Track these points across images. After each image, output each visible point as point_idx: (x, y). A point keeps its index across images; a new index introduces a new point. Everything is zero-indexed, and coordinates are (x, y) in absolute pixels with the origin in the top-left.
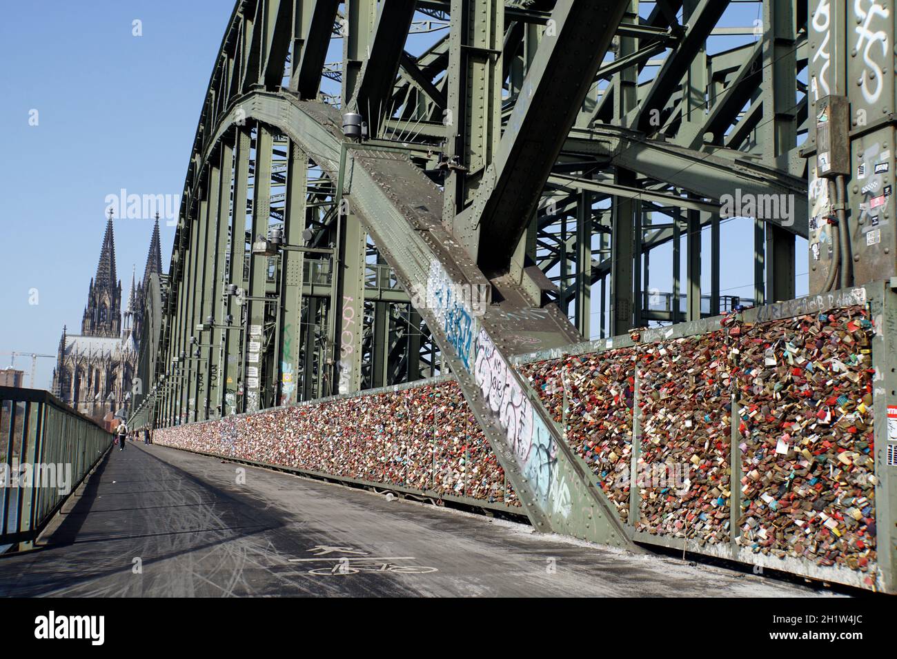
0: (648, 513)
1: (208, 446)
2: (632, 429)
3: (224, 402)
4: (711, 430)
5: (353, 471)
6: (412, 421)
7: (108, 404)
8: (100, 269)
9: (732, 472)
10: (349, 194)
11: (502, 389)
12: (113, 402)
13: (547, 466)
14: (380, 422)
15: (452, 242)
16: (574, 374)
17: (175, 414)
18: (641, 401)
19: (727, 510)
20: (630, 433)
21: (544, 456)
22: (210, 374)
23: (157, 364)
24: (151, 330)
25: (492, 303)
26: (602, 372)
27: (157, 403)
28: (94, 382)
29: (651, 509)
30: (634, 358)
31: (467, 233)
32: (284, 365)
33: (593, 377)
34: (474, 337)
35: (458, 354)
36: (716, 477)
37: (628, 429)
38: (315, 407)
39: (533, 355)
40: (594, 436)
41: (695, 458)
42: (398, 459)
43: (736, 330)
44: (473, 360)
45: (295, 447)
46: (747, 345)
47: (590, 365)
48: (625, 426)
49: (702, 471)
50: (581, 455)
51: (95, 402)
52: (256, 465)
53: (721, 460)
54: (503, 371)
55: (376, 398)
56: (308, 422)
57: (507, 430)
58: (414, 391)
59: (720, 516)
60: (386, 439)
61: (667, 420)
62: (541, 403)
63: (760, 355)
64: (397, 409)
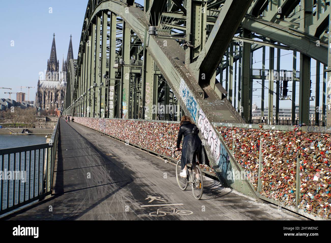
0: (265, 190)
1: (95, 127)
2: (259, 159)
3: (100, 112)
4: (289, 166)
5: (151, 148)
6: (174, 135)
7: (56, 105)
8: (51, 56)
9: (297, 182)
10: (148, 47)
11: (208, 132)
12: (57, 104)
13: (226, 163)
14: (162, 133)
15: (189, 74)
16: (237, 134)
17: (81, 113)
18: (263, 150)
19: (295, 195)
20: (258, 160)
21: (225, 159)
22: (95, 101)
23: (74, 93)
24: (71, 80)
25: (204, 99)
26: (248, 136)
27: (74, 107)
28: (50, 97)
29: (266, 188)
30: (260, 134)
31: (195, 71)
32: (123, 103)
33: (244, 137)
34: (198, 110)
35: (191, 115)
36: (291, 183)
37: (258, 158)
38: (136, 122)
39: (221, 124)
40: (244, 158)
41: (283, 174)
42: (169, 148)
43: (299, 133)
44: (197, 119)
45: (129, 135)
46: (303, 139)
47: (243, 132)
48: (256, 157)
49: (285, 179)
50: (240, 164)
51: (51, 104)
52: (114, 138)
53: (292, 177)
54: (209, 125)
55: (160, 124)
56: (134, 127)
57: (210, 147)
58: (175, 125)
59: (292, 197)
60: (164, 139)
61: (272, 158)
62: (224, 142)
63: (309, 144)
64: (168, 130)
